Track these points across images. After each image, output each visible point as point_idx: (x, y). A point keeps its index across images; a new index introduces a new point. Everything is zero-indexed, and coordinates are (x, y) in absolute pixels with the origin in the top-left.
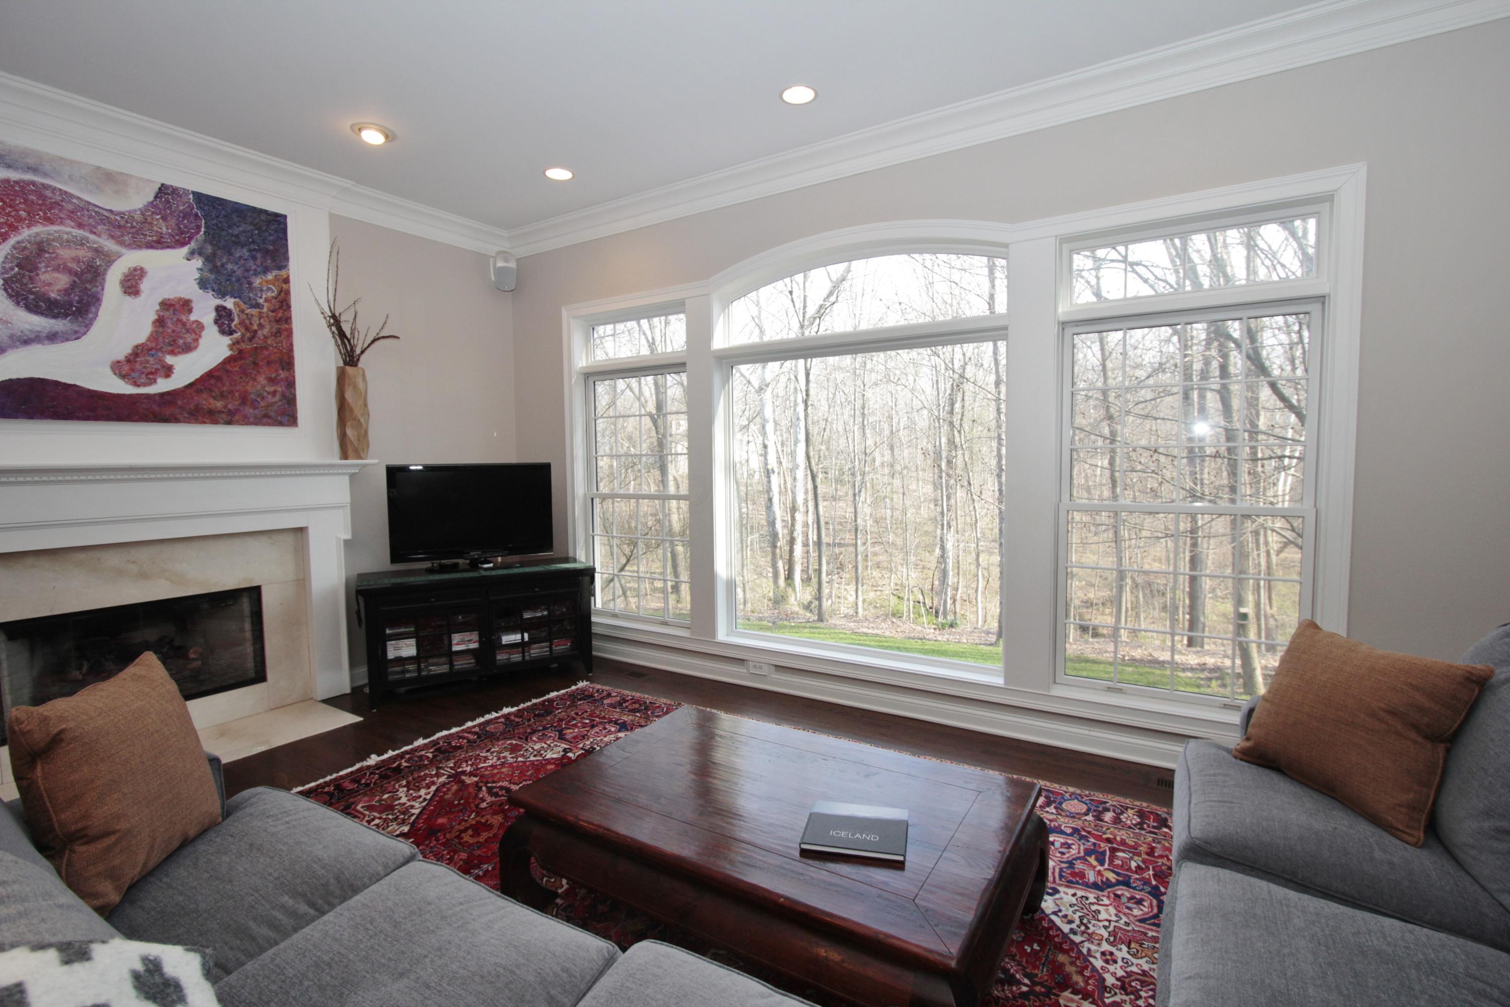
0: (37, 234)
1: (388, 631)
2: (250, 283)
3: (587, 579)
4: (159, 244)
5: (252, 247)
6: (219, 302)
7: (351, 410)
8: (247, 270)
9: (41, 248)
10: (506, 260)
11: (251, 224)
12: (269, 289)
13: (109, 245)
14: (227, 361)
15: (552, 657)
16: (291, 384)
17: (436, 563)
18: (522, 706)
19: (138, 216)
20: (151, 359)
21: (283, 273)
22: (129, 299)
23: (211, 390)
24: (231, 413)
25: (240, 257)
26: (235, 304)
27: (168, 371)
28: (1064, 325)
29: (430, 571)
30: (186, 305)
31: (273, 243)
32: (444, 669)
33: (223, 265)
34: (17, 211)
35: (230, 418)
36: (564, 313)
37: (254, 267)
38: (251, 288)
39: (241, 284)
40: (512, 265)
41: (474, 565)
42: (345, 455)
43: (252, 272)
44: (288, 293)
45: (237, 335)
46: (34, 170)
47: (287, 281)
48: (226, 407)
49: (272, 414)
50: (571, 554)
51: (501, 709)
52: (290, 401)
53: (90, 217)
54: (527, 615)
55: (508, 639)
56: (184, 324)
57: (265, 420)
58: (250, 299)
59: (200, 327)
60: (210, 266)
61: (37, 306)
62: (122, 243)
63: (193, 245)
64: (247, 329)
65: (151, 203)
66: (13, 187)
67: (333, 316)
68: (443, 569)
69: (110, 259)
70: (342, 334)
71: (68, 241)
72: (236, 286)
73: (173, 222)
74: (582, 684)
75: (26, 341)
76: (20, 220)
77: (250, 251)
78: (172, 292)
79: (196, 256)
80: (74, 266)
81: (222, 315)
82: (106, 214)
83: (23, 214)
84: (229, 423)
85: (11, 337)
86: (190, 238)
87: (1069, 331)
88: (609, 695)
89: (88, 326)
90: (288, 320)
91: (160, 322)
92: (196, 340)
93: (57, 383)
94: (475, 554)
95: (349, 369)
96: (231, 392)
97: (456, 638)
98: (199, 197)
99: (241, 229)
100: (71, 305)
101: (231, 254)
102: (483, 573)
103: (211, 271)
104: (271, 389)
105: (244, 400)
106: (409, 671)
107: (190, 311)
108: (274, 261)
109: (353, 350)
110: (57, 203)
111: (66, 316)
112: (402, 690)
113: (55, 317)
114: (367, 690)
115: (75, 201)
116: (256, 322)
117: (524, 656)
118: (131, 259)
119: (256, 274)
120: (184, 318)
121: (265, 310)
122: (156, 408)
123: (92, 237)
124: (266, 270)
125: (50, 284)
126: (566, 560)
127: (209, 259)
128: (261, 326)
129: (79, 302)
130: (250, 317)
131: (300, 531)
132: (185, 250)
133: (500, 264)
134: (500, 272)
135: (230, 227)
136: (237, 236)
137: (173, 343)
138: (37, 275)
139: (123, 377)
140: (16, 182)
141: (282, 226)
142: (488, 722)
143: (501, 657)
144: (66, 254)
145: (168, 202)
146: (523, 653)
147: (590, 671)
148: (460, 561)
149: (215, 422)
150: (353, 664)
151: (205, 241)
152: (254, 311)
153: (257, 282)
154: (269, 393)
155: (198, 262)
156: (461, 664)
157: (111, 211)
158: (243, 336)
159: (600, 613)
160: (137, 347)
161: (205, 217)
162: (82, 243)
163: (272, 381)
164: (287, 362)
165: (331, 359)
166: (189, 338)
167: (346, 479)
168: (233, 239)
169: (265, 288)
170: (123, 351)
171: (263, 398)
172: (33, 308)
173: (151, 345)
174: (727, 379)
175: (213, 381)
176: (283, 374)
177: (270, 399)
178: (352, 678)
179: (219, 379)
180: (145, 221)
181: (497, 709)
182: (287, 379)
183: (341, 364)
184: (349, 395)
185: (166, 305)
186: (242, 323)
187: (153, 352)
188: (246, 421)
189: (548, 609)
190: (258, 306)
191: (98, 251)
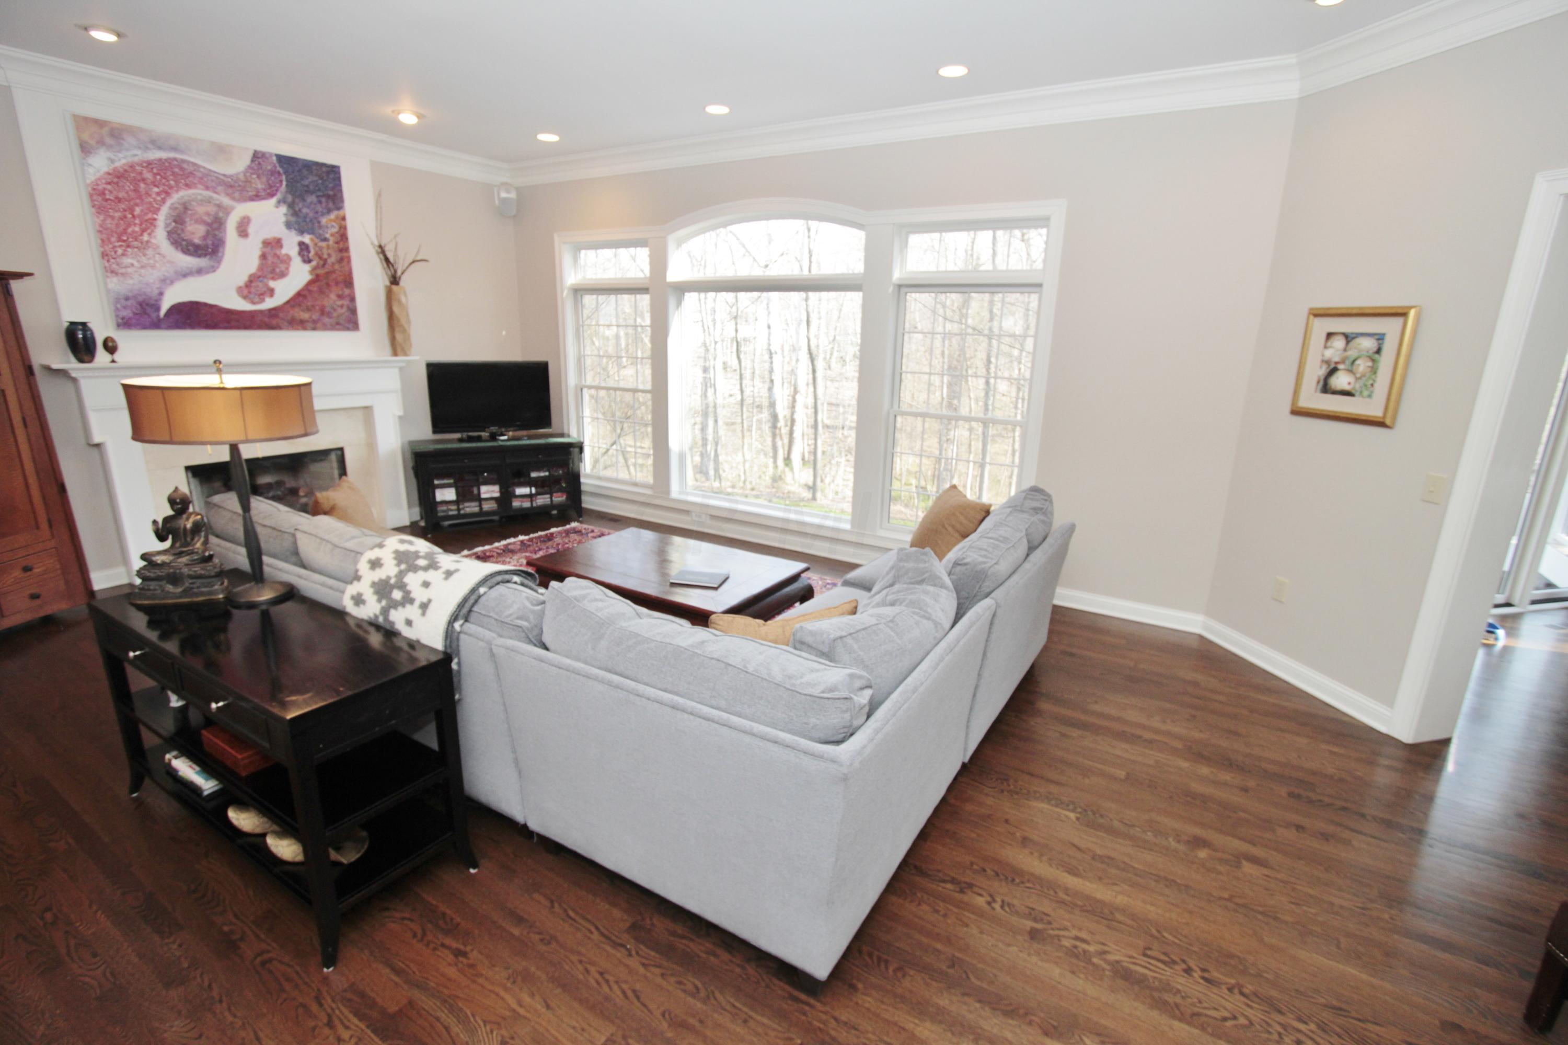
0: (182, 197)
1: (436, 482)
2: (319, 222)
3: (577, 450)
4: (257, 197)
5: (319, 193)
6: (300, 238)
7: (398, 320)
8: (317, 212)
9: (186, 207)
10: (508, 191)
11: (317, 175)
12: (333, 226)
13: (226, 201)
14: (310, 283)
15: (552, 506)
16: (353, 299)
17: (465, 435)
18: (532, 536)
19: (242, 177)
20: (260, 284)
21: (341, 213)
22: (242, 240)
23: (300, 305)
24: (315, 322)
25: (311, 203)
26: (312, 240)
27: (271, 292)
28: (900, 286)
29: (461, 440)
30: (278, 243)
31: (333, 189)
32: (477, 509)
33: (300, 210)
34: (168, 181)
35: (314, 325)
36: (556, 238)
37: (320, 209)
38: (320, 227)
39: (313, 224)
40: (513, 195)
41: (493, 437)
42: (395, 353)
43: (320, 214)
44: (345, 228)
45: (314, 263)
46: (174, 149)
47: (344, 219)
48: (311, 317)
49: (342, 322)
50: (566, 431)
51: (517, 536)
52: (353, 311)
53: (213, 181)
54: (534, 475)
55: (521, 491)
56: (278, 257)
57: (337, 327)
58: (320, 235)
59: (289, 258)
60: (291, 211)
61: (188, 250)
62: (234, 199)
63: (279, 196)
64: (320, 258)
65: (249, 167)
66: (164, 163)
67: (380, 247)
68: (470, 439)
69: (228, 211)
70: (387, 260)
71: (201, 201)
72: (310, 225)
73: (264, 179)
74: (574, 525)
75: (185, 274)
76: (171, 187)
77: (318, 197)
78: (270, 234)
79: (282, 204)
80: (206, 218)
81: (303, 247)
82: (222, 177)
83: (172, 183)
84: (314, 329)
85: (176, 272)
86: (277, 190)
87: (903, 290)
88: (592, 531)
89: (219, 262)
90: (346, 249)
91: (263, 257)
92: (287, 269)
93: (205, 305)
94: (494, 429)
95: (394, 288)
96: (313, 306)
97: (484, 489)
98: (282, 159)
99: (310, 180)
100: (208, 248)
101: (304, 200)
102: (501, 443)
103: (292, 215)
104: (340, 303)
105: (323, 312)
106: (452, 510)
107: (281, 247)
108: (334, 203)
109: (396, 271)
110: (191, 173)
111: (205, 255)
112: (447, 523)
113: (199, 256)
114: (422, 524)
115: (202, 170)
116: (325, 252)
117: (532, 504)
118: (241, 210)
119: (323, 215)
120: (278, 252)
121: (331, 243)
122: (266, 319)
123: (215, 196)
124: (329, 211)
125: (193, 233)
126: (562, 435)
127: (291, 206)
128: (329, 255)
129: (213, 244)
130: (321, 248)
131: (368, 409)
132: (274, 200)
133: (504, 195)
134: (504, 201)
135: (302, 179)
136: (307, 186)
137: (273, 271)
138: (186, 227)
139: (245, 297)
140: (166, 160)
141: (337, 176)
142: (510, 544)
143: (516, 504)
144: (201, 210)
145: (259, 164)
146: (532, 501)
147: (580, 516)
148: (483, 434)
149: (305, 329)
150: (410, 506)
151: (287, 192)
152: (324, 244)
153: (324, 221)
154: (338, 306)
155: (283, 209)
156: (487, 506)
157: (224, 175)
158: (318, 263)
159: (588, 476)
160: (251, 276)
161: (285, 173)
162: (209, 201)
163: (340, 297)
164: (349, 282)
165: (381, 280)
166: (283, 267)
167: (396, 371)
168: (305, 188)
169: (329, 226)
170: (242, 279)
171: (335, 310)
172: (186, 251)
173: (260, 274)
174: (679, 303)
175: (301, 299)
176: (347, 291)
177: (340, 311)
178: (410, 515)
179: (305, 297)
180: (247, 181)
181: (515, 536)
182: (349, 295)
183: (388, 283)
184: (396, 309)
185: (266, 243)
186: (316, 254)
187: (261, 279)
188: (325, 328)
189: (549, 471)
190: (325, 240)
191: (219, 206)
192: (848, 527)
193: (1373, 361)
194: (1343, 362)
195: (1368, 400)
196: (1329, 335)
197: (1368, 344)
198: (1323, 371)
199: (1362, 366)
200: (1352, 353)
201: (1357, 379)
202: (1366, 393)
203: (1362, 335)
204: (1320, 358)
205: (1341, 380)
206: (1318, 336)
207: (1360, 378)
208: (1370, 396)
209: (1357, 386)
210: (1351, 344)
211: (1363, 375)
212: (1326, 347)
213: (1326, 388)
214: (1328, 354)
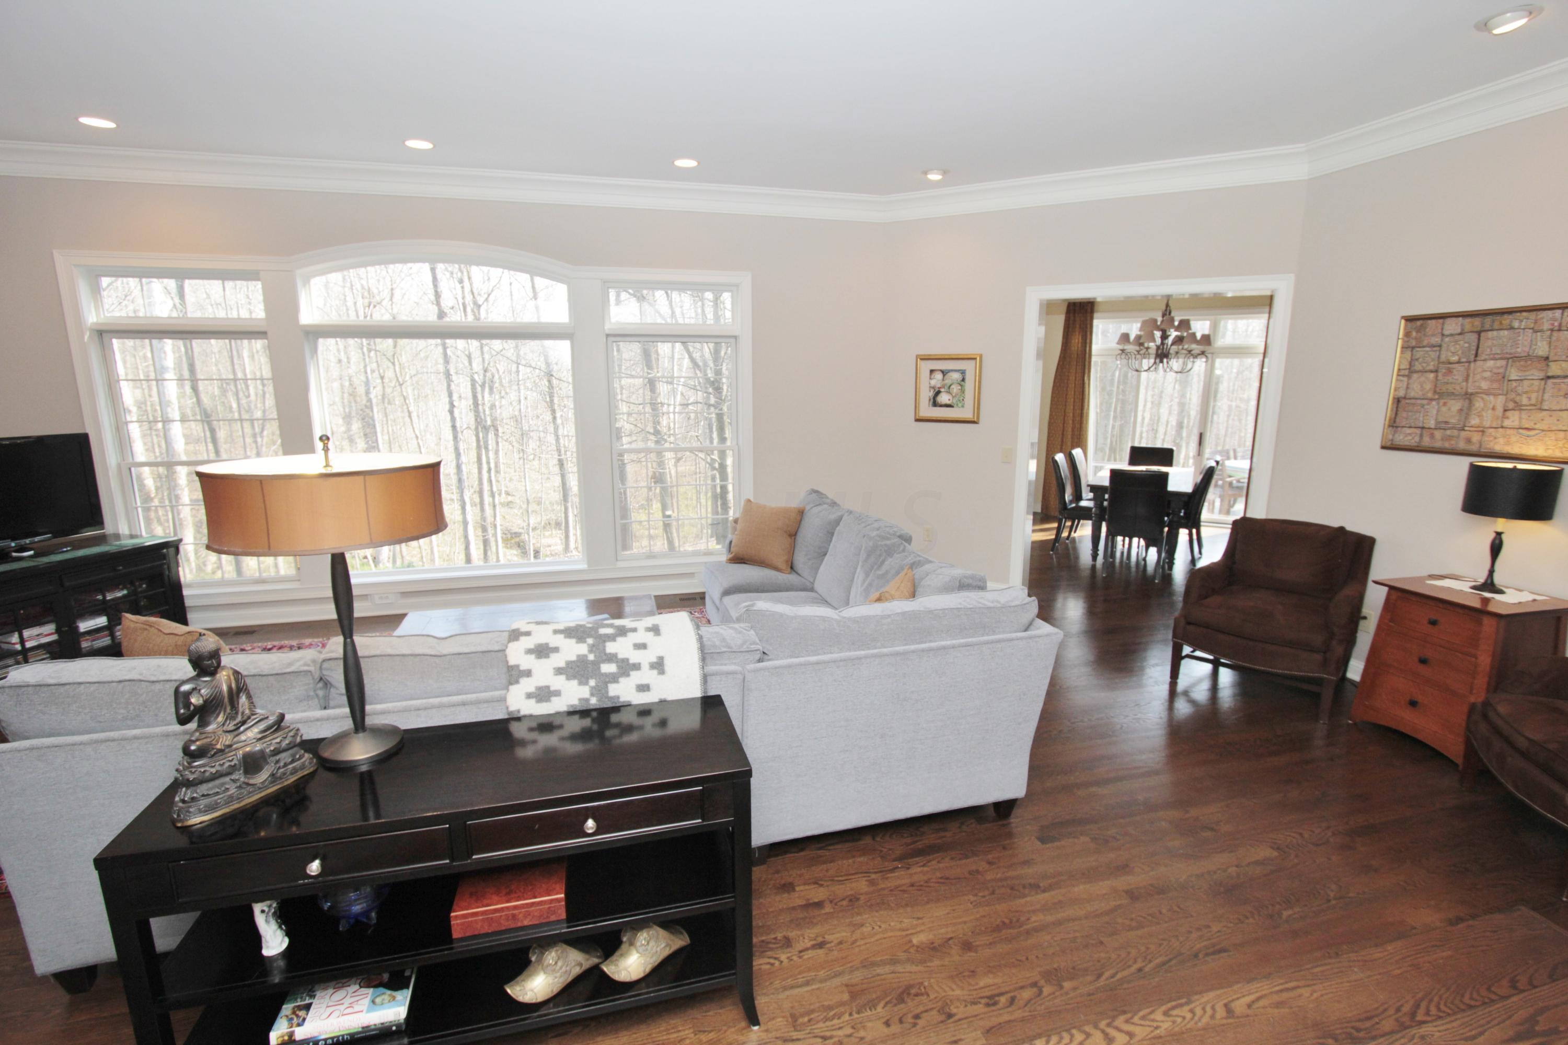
3: (172, 551)
36: (58, 258)
55: (86, 625)
87: (611, 339)
97: (27, 633)
102: (23, 563)
174: (315, 350)
189: (127, 588)
192: (583, 566)
193: (961, 386)
194: (943, 387)
195: (962, 409)
196: (932, 371)
197: (956, 376)
198: (931, 394)
199: (955, 389)
200: (948, 382)
201: (953, 397)
202: (960, 405)
203: (952, 371)
204: (928, 386)
205: (944, 398)
206: (925, 373)
207: (955, 396)
208: (963, 406)
209: (954, 401)
210: (946, 376)
211: (956, 395)
212: (930, 379)
213: (935, 404)
214: (933, 382)
